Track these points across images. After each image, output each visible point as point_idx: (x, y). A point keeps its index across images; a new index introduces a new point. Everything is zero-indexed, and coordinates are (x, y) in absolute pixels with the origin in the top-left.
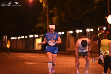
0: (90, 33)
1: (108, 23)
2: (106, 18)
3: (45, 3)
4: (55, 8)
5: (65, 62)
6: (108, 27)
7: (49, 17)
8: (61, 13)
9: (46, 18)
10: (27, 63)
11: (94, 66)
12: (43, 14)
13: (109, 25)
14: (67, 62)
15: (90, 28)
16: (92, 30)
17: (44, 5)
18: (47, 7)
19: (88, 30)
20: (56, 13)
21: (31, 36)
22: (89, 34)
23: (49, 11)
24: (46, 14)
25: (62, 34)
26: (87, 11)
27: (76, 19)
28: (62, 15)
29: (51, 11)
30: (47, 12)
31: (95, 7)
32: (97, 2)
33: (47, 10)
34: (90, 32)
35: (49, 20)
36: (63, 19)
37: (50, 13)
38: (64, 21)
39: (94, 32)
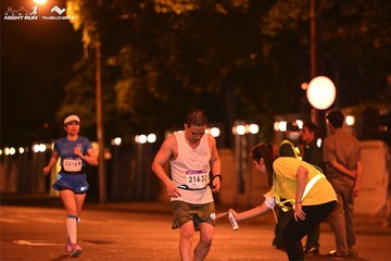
0: (247, 141)
1: (309, 106)
2: (304, 86)
3: (90, 33)
4: (124, 50)
5: (157, 239)
6: (310, 119)
7: (104, 81)
8: (147, 67)
9: (94, 84)
10: (22, 242)
11: (259, 257)
12: (84, 68)
13: (313, 111)
14: (163, 239)
15: (248, 122)
16: (254, 129)
17: (86, 38)
18: (98, 44)
19: (240, 130)
20: (127, 67)
21: (39, 148)
22: (244, 143)
23: (104, 59)
24: (94, 70)
25: (147, 143)
26: (239, 63)
27: (198, 90)
28: (150, 75)
29: (111, 62)
30: (98, 63)
31: (267, 48)
32: (273, 30)
33: (98, 56)
34: (248, 135)
35: (103, 92)
36: (152, 89)
37: (106, 68)
38: (157, 95)
39: (262, 135)
